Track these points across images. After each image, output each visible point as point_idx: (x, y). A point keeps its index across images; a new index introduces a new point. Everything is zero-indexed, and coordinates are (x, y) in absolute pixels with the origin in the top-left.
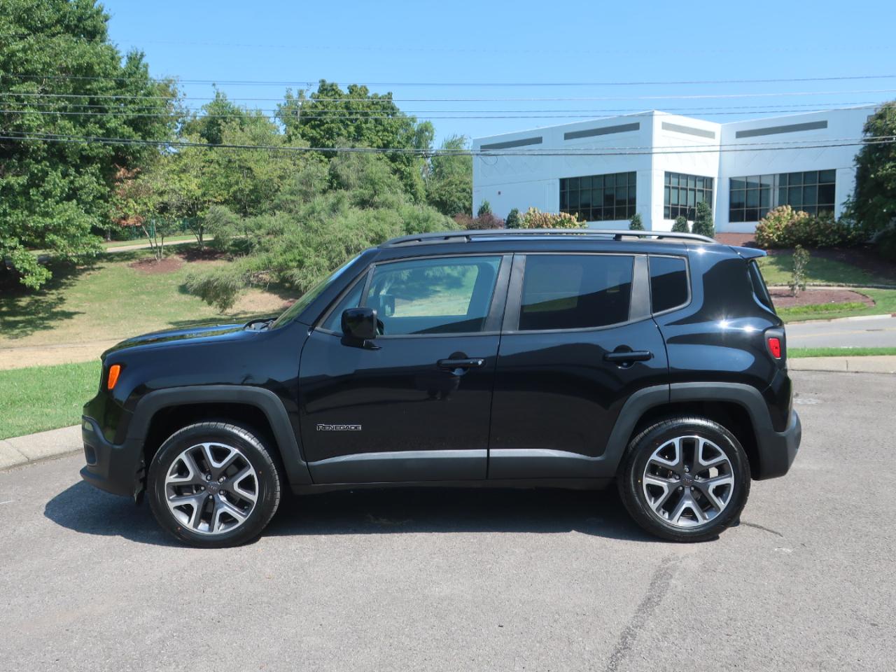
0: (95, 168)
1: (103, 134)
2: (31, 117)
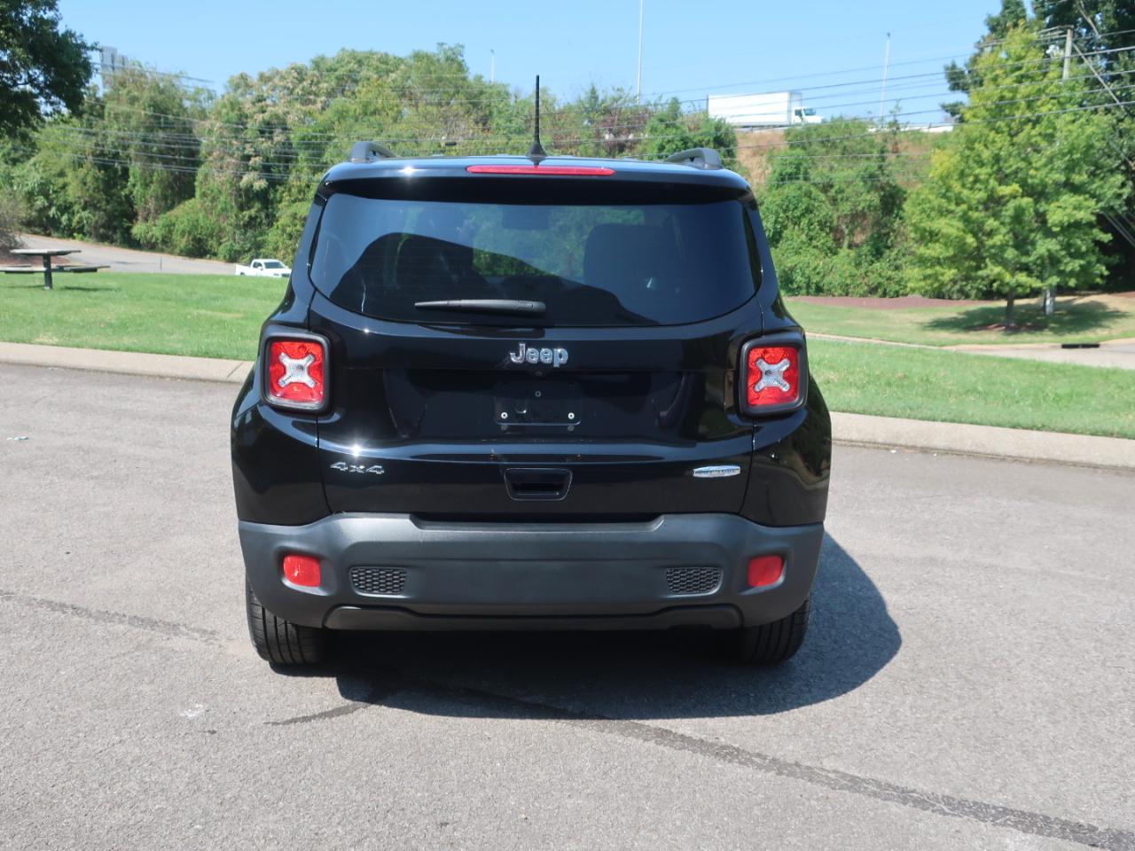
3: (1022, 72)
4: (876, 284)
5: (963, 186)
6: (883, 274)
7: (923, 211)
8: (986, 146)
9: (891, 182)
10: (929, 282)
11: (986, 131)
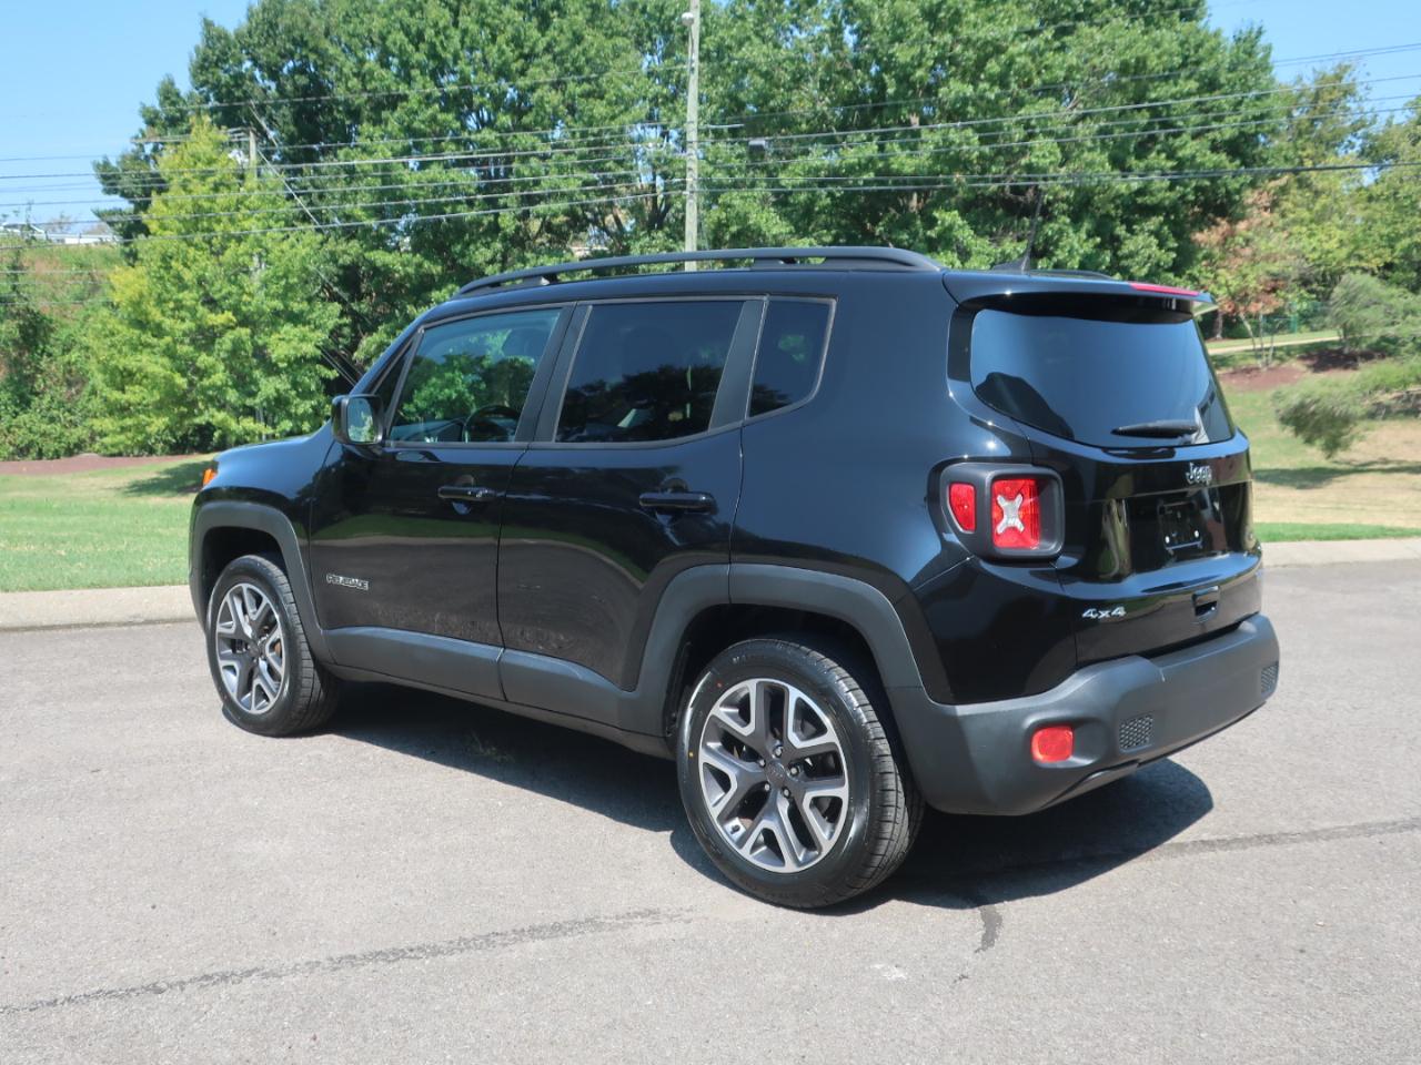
0: (1154, 222)
1: (1173, 168)
2: (1043, 151)
3: (217, 178)
4: (26, 442)
5: (163, 313)
6: (34, 429)
7: (113, 345)
8: (185, 265)
9: (31, 307)
10: (130, 435)
11: (183, 246)
